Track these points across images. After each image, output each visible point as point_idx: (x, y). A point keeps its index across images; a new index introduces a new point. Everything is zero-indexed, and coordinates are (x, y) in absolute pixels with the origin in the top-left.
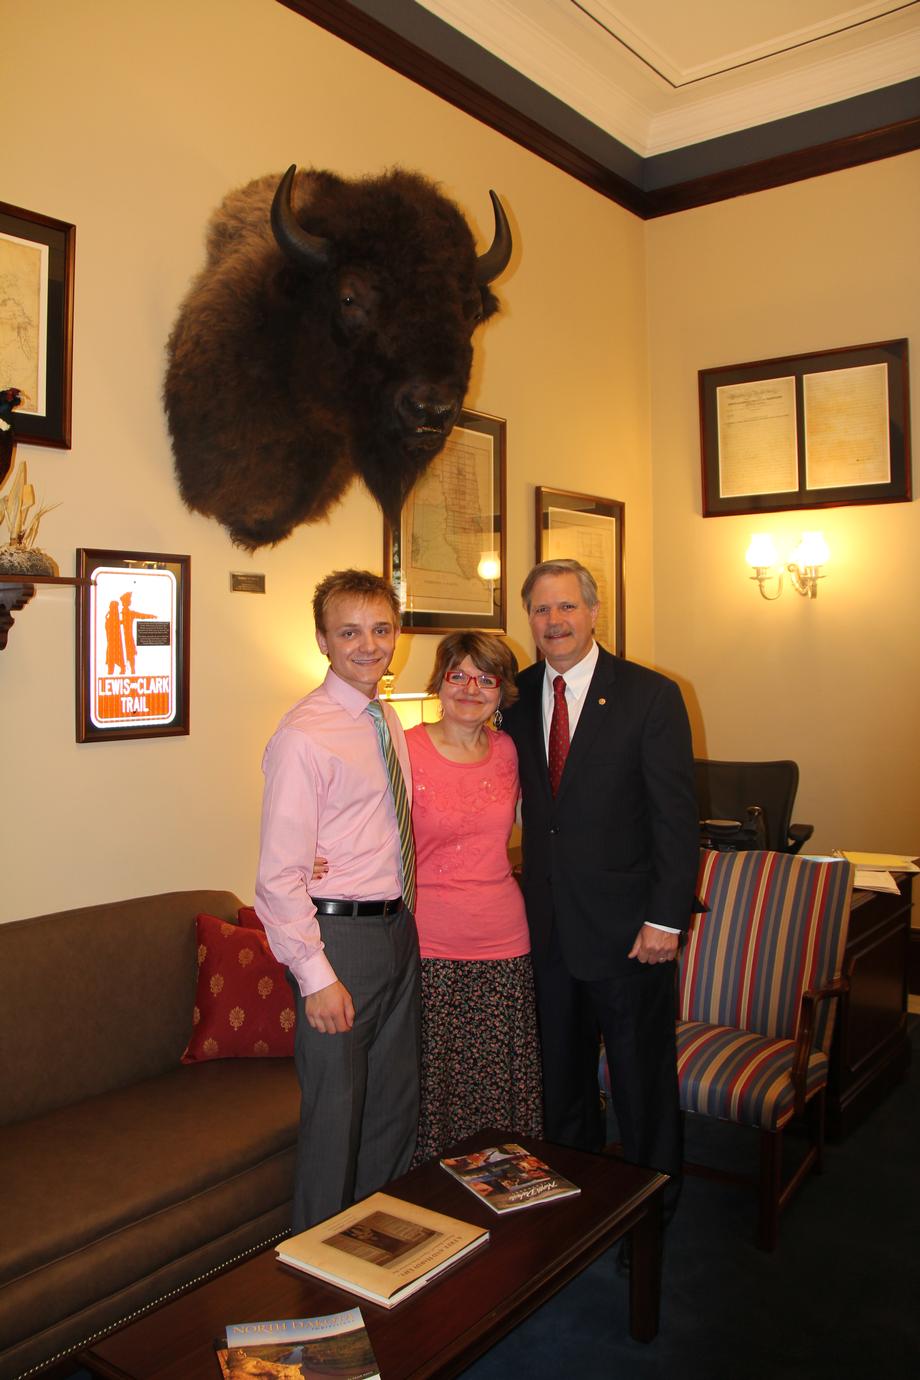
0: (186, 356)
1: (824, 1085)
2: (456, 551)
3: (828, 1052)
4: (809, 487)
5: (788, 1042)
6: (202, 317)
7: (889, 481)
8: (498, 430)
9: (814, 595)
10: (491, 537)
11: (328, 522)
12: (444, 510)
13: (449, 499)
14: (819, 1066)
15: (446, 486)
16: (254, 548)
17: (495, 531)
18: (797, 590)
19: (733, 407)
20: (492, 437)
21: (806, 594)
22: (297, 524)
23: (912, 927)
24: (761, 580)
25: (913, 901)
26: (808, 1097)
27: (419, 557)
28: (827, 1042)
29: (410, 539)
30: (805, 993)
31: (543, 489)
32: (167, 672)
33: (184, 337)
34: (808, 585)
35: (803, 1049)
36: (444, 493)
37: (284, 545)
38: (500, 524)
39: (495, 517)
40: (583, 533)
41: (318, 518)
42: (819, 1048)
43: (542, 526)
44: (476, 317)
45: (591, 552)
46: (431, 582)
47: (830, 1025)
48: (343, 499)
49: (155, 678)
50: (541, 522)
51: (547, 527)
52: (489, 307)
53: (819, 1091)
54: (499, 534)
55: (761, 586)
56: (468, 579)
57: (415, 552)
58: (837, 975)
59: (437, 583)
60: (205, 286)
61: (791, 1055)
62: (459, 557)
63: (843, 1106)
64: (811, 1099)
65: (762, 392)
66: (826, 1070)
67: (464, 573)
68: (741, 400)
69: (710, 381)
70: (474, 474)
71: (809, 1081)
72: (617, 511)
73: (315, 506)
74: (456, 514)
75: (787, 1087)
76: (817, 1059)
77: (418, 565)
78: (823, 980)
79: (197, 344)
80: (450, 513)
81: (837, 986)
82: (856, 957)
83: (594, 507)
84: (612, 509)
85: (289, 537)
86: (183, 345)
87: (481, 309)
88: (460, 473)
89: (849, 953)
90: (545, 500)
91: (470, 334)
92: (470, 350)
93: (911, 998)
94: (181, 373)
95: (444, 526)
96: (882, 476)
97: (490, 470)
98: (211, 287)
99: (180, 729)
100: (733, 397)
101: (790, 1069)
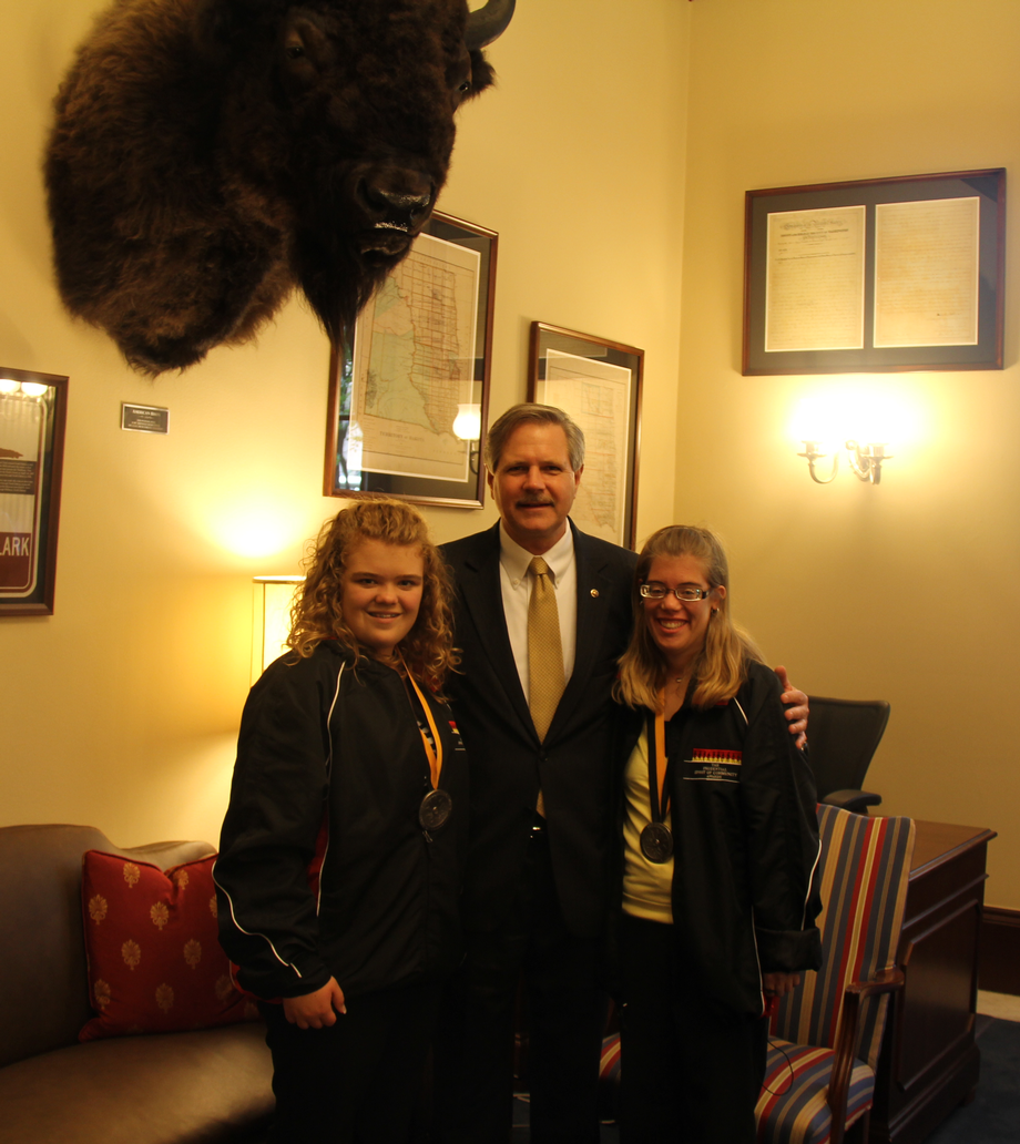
0: (79, 112)
1: (869, 1107)
2: (423, 395)
3: (875, 1064)
4: (876, 345)
5: (824, 1051)
6: (105, 64)
7: (976, 343)
8: (488, 246)
9: (877, 479)
10: (471, 387)
11: (256, 346)
12: (411, 343)
13: (418, 329)
14: (863, 1084)
15: (416, 312)
16: (156, 373)
17: (476, 379)
18: (855, 473)
19: (787, 239)
20: (478, 254)
21: (867, 479)
22: (213, 346)
23: (986, 904)
24: (811, 458)
25: (987, 872)
26: (848, 1124)
27: (375, 401)
28: (874, 1052)
29: (365, 376)
30: (849, 987)
31: (540, 325)
32: (28, 529)
33: (79, 88)
34: (872, 468)
35: (845, 1060)
36: (412, 321)
37: (194, 371)
38: (482, 371)
39: (476, 360)
40: (589, 385)
41: (244, 341)
42: (864, 1060)
43: (537, 377)
44: (462, 88)
45: (598, 410)
46: (390, 435)
47: (879, 1029)
48: (277, 316)
49: (11, 535)
50: (535, 371)
51: (542, 377)
52: (480, 77)
53: (862, 1117)
54: (480, 383)
55: (811, 466)
56: (438, 434)
57: (370, 395)
58: (890, 965)
59: (399, 436)
60: (113, 23)
61: (829, 1069)
62: (427, 405)
63: (892, 1134)
64: (852, 1127)
65: (824, 223)
66: (871, 1089)
67: (433, 425)
68: (798, 231)
69: (760, 205)
70: (453, 299)
71: (850, 1102)
72: (634, 361)
73: (239, 322)
74: (427, 349)
75: (822, 1110)
76: (861, 1073)
77: (373, 411)
78: (872, 970)
79: (95, 98)
80: (418, 347)
81: (889, 979)
82: (914, 941)
83: (605, 355)
84: (629, 358)
85: (202, 361)
86: (76, 98)
87: (470, 77)
88: (434, 296)
89: (906, 936)
90: (542, 342)
91: (454, 109)
92: (452, 129)
93: (982, 995)
94: (72, 133)
95: (410, 363)
96: (969, 337)
97: (473, 299)
98: (120, 25)
99: (43, 606)
100: (787, 227)
101: (827, 1086)
